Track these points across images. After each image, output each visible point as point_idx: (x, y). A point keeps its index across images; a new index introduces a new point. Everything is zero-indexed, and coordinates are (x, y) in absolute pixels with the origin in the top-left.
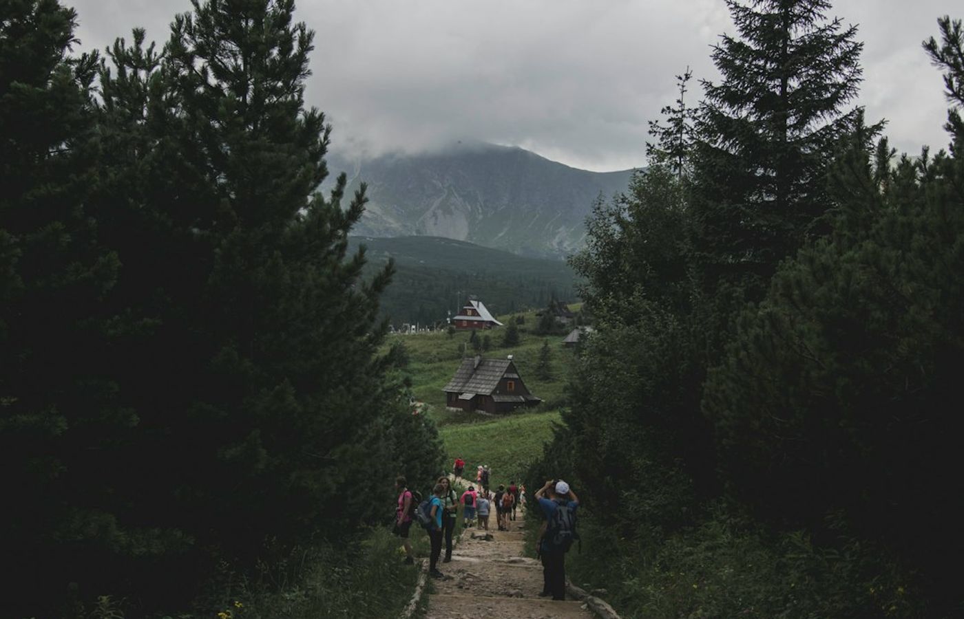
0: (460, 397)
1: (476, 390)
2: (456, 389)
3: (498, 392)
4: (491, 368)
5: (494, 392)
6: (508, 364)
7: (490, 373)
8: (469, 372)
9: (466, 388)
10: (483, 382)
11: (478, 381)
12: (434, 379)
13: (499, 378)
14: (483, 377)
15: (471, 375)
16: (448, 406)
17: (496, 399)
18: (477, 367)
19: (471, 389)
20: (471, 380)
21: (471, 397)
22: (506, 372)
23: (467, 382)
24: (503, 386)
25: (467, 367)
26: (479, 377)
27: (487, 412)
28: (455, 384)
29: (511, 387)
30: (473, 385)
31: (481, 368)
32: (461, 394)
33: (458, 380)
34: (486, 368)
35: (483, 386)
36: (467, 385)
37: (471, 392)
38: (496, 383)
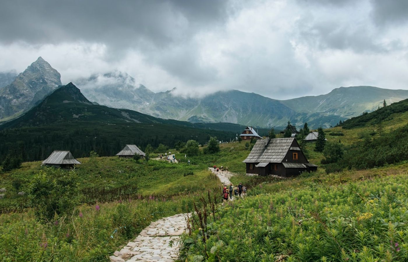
0: (257, 166)
1: (269, 160)
2: (253, 161)
3: (287, 160)
4: (278, 145)
5: (284, 161)
6: (293, 140)
7: (279, 148)
8: (262, 148)
9: (260, 159)
10: (274, 154)
11: (269, 154)
12: (235, 158)
13: (287, 151)
14: (273, 151)
15: (264, 150)
16: (247, 173)
17: (286, 165)
18: (267, 145)
19: (265, 159)
20: (263, 154)
21: (266, 165)
22: (291, 146)
23: (260, 156)
24: (290, 156)
25: (260, 146)
26: (270, 151)
27: (279, 175)
28: (251, 157)
29: (295, 157)
30: (266, 157)
31: (271, 145)
32: (257, 163)
33: (254, 155)
34: (274, 145)
35: (274, 157)
36: (261, 157)
37: (265, 162)
38: (285, 154)
